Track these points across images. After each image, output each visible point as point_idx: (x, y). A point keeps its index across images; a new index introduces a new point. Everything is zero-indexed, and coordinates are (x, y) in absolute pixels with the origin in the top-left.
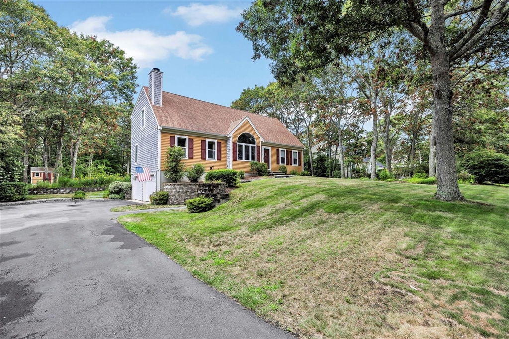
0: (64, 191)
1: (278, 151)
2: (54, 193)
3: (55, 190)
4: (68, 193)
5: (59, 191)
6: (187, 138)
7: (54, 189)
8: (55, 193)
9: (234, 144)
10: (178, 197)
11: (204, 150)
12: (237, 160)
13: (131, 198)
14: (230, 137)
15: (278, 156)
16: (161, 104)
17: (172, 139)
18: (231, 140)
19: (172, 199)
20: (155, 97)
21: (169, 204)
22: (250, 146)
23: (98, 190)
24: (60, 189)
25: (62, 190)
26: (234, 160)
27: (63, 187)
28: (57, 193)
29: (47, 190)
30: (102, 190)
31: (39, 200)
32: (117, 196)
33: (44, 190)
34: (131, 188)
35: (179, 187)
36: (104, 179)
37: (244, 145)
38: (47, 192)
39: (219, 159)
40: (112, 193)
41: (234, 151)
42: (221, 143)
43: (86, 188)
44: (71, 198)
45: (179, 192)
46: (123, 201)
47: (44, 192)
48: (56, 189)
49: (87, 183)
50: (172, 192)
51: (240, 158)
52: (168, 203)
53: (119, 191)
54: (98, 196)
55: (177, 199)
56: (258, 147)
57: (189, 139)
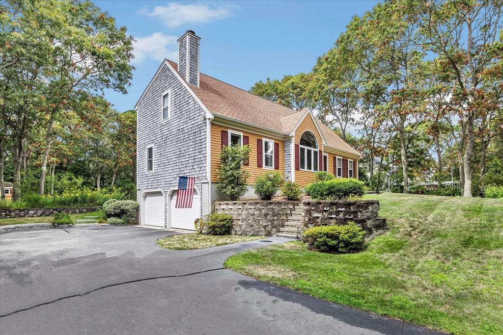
0: (34, 214)
1: (335, 158)
2: (20, 217)
3: (21, 213)
4: (41, 216)
5: (28, 213)
6: (241, 134)
7: (20, 210)
8: (22, 217)
9: (297, 146)
10: (253, 223)
11: (260, 153)
12: (300, 169)
13: (137, 224)
14: (292, 136)
15: (335, 166)
16: (198, 85)
17: (224, 134)
18: (293, 139)
19: (240, 225)
20: (190, 73)
21: (236, 234)
22: (313, 149)
23: (81, 212)
24: (28, 211)
25: (32, 212)
26: (297, 169)
27: (33, 207)
28: (24, 216)
29: (10, 212)
30: (85, 212)
31: (4, 227)
32: (119, 220)
33: (6, 212)
34: (137, 209)
35: (253, 207)
36: (86, 196)
37: (306, 148)
38: (10, 215)
39: (277, 168)
40: (109, 216)
41: (297, 157)
42: (278, 144)
43: (64, 209)
44: (51, 224)
45: (254, 215)
46: (129, 227)
47: (6, 215)
48: (23, 210)
49: (63, 203)
50: (239, 215)
51: (303, 167)
52: (233, 232)
53: (120, 213)
54: (89, 220)
55: (252, 226)
56: (321, 151)
57: (244, 136)
